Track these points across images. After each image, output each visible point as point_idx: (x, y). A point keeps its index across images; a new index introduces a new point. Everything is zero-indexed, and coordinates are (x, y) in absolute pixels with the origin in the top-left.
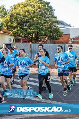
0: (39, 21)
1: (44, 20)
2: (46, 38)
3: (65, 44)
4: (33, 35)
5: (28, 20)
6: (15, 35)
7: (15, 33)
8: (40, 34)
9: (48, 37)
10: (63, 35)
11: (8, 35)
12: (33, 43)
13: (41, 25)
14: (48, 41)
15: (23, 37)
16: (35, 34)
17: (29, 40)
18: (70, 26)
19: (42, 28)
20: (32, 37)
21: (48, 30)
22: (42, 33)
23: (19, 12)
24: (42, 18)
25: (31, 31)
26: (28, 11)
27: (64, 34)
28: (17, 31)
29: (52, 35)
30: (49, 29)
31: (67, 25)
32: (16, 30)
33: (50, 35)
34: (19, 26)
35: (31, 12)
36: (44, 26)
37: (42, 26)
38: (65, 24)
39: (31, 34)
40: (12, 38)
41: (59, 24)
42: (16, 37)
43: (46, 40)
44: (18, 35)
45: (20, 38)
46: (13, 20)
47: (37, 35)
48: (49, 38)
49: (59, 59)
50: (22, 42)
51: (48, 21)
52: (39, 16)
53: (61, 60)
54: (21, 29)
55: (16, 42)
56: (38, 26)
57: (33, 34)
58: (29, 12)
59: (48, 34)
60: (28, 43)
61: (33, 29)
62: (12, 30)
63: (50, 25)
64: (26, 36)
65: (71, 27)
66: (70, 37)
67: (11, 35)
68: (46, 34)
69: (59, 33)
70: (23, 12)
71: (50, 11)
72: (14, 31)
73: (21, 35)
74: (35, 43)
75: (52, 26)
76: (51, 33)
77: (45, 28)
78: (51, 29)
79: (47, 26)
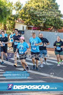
2: (51, 27)
4: (41, 25)
6: (28, 24)
8: (47, 24)
9: (53, 26)
11: (23, 24)
12: (41, 31)
13: (48, 17)
15: (34, 26)
16: (43, 24)
19: (49, 19)
21: (53, 21)
23: (32, 6)
25: (40, 21)
26: (38, 6)
29: (56, 25)
30: (54, 21)
32: (29, 20)
33: (55, 25)
34: (31, 17)
35: (41, 7)
36: (51, 18)
37: (49, 18)
40: (25, 26)
42: (28, 25)
43: (51, 29)
45: (31, 26)
47: (45, 25)
48: (53, 28)
50: (33, 30)
54: (33, 20)
55: (28, 29)
56: (45, 18)
60: (37, 31)
61: (41, 20)
63: (55, 17)
64: (36, 25)
67: (25, 24)
68: (52, 24)
70: (35, 6)
71: (56, 7)
72: (27, 21)
73: (32, 24)
74: (43, 31)
75: (57, 18)
76: (56, 24)
77: (51, 20)
78: (56, 20)
79: (53, 18)
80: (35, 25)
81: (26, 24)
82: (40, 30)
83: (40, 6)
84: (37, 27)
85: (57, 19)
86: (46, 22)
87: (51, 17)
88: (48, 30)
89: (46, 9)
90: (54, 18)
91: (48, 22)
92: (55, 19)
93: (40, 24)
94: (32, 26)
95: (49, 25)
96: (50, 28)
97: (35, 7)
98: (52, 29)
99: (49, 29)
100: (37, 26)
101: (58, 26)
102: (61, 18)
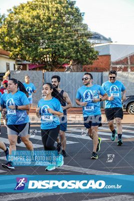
0: (58, 34)
1: (66, 32)
2: (69, 61)
3: (102, 72)
4: (47, 58)
5: (40, 32)
6: (17, 58)
7: (18, 55)
8: (59, 55)
9: (74, 60)
10: (98, 57)
12: (48, 70)
13: (60, 39)
14: (73, 67)
15: (31, 61)
16: (51, 55)
17: (41, 66)
18: (109, 40)
19: (63, 44)
20: (46, 60)
21: (73, 49)
22: (63, 54)
23: (23, 19)
24: (62, 28)
25: (45, 50)
26: (38, 17)
27: (100, 54)
28: (20, 51)
29: (79, 56)
30: (75, 47)
31: (105, 39)
32: (18, 49)
33: (77, 56)
34: (23, 43)
35: (44, 19)
36: (67, 41)
37: (63, 41)
38: (101, 37)
40: (12, 63)
41: (91, 38)
42: (19, 61)
43: (69, 65)
44: (21, 58)
46: (14, 32)
47: (55, 57)
49: (87, 96)
50: (30, 70)
51: (73, 33)
52: (56, 25)
53: (90, 97)
54: (27, 48)
57: (48, 55)
58: (40, 19)
59: (73, 55)
60: (38, 71)
61: (47, 47)
62: (12, 49)
63: (76, 40)
64: (36, 60)
65: (111, 43)
66: (110, 59)
67: (10, 58)
68: (69, 55)
69: (92, 52)
70: (30, 18)
71: (76, 17)
72: (16, 51)
73: (27, 58)
74: (51, 71)
75: (79, 41)
76: (78, 54)
77: (67, 45)
78: (78, 46)
79: (71, 42)
80: (34, 60)
81: (14, 59)
82: (46, 69)
83: (42, 16)
84: (39, 63)
85: (81, 42)
86: (57, 51)
87: (68, 39)
88: (63, 68)
89: (55, 22)
90: (73, 42)
91: (61, 51)
92: (76, 44)
93: (45, 56)
94: (28, 62)
95: (63, 58)
96: (68, 63)
97: (31, 21)
101: (84, 59)
102: (88, 40)
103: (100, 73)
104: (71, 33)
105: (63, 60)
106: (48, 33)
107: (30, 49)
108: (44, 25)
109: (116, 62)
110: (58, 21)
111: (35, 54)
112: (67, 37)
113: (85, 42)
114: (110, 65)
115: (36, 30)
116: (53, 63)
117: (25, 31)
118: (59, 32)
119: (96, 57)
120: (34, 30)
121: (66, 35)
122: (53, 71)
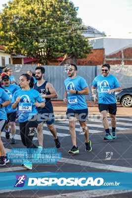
0: (52, 28)
1: (60, 26)
2: (64, 55)
3: (96, 65)
4: (41, 52)
5: (34, 26)
6: (12, 52)
8: (54, 49)
9: (68, 54)
10: (92, 51)
11: (1, 52)
12: (43, 64)
13: (55, 34)
14: (67, 60)
15: (26, 55)
16: (46, 49)
17: (36, 59)
19: (57, 38)
20: (41, 54)
21: (67, 43)
22: (58, 48)
23: (18, 13)
24: (57, 22)
26: (33, 12)
27: (94, 48)
28: (15, 45)
29: (74, 50)
30: (69, 41)
32: (13, 43)
33: (71, 50)
34: (18, 37)
35: (38, 13)
36: (61, 35)
37: (58, 35)
39: (40, 50)
40: (7, 57)
42: (14, 55)
43: (64, 59)
44: (17, 53)
46: (8, 27)
47: (49, 51)
48: (69, 56)
51: (68, 28)
52: (51, 20)
54: (23, 42)
55: (14, 63)
56: (50, 36)
57: (43, 50)
58: (34, 14)
59: (67, 49)
60: (33, 65)
62: (7, 43)
63: (70, 34)
65: (105, 37)
66: (104, 53)
67: (5, 52)
68: (64, 48)
69: (87, 46)
70: (24, 13)
72: (11, 46)
73: (22, 52)
74: (46, 64)
75: (73, 35)
76: (73, 48)
77: (61, 39)
78: (72, 40)
79: (65, 36)
80: (29, 54)
81: (10, 53)
82: (41, 63)
84: (33, 57)
85: (75, 36)
88: (57, 61)
89: (49, 17)
90: (68, 36)
91: (56, 45)
92: (71, 38)
94: (23, 56)
96: (62, 57)
97: (26, 15)
98: (66, 60)
99: (59, 60)
100: (32, 55)
101: (78, 52)
102: (82, 35)
103: (94, 67)
104: (66, 27)
105: (58, 53)
106: (43, 28)
107: (26, 43)
108: (39, 19)
109: (110, 56)
110: (53, 15)
111: (30, 48)
112: (62, 31)
113: (79, 36)
114: (104, 59)
115: (31, 25)
116: (48, 57)
117: (20, 25)
118: (53, 26)
119: (90, 50)
120: (29, 25)
121: (60, 29)
122: (48, 65)
